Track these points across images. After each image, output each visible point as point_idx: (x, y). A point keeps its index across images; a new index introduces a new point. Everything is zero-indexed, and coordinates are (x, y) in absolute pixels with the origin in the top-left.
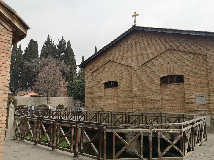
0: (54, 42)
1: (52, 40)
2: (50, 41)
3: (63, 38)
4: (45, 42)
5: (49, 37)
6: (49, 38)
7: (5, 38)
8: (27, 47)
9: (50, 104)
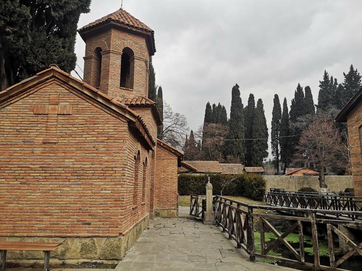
0: (336, 80)
1: (332, 78)
2: (330, 79)
3: (352, 68)
4: (319, 84)
5: (326, 74)
6: (326, 76)
7: (122, 128)
8: (293, 100)
9: (326, 187)
